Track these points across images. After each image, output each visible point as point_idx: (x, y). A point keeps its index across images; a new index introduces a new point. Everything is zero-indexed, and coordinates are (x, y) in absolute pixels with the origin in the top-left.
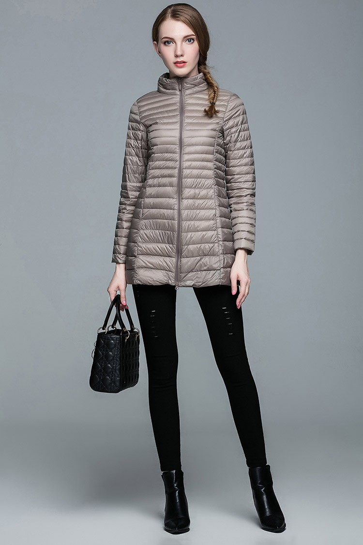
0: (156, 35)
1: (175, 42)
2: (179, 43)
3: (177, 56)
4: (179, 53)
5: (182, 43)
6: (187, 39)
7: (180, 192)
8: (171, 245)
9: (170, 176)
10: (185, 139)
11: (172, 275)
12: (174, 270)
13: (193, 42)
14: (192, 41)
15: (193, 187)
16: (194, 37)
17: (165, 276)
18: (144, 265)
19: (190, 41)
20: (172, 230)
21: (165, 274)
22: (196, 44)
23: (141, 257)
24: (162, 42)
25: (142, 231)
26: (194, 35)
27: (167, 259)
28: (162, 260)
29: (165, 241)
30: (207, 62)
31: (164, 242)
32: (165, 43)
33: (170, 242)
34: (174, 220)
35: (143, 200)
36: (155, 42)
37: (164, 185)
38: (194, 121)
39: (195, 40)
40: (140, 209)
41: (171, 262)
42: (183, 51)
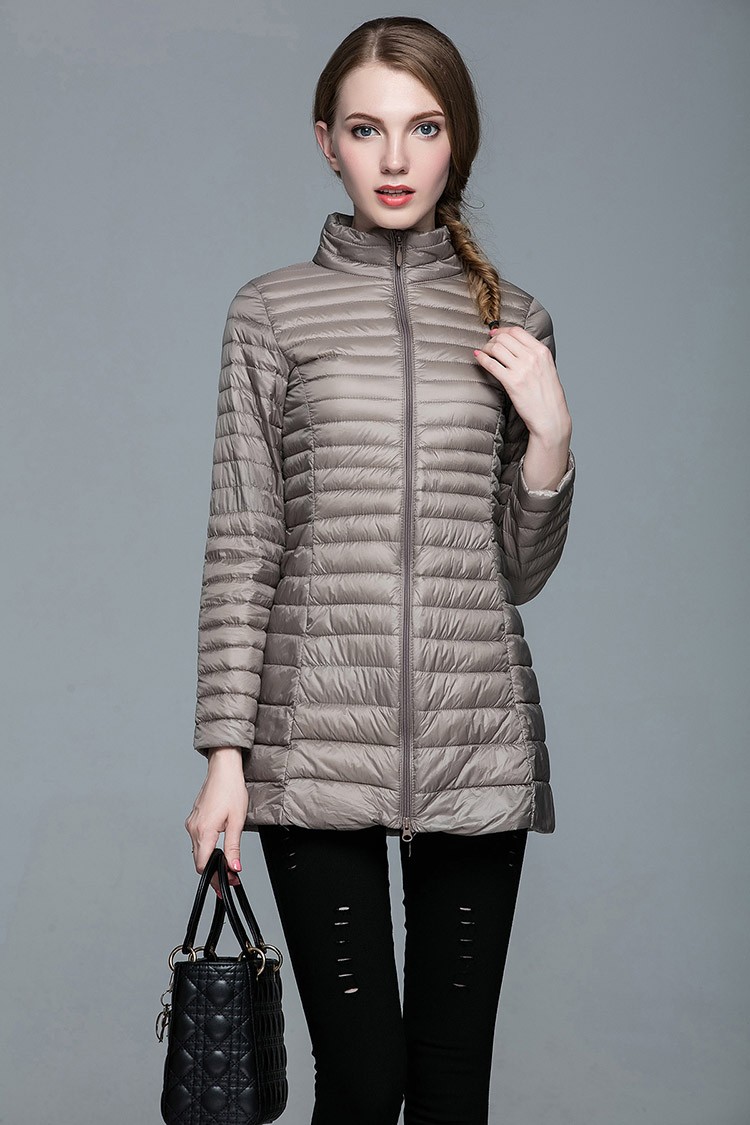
0: (327, 105)
1: (385, 131)
2: (396, 134)
3: (386, 172)
4: (395, 163)
5: (404, 136)
6: (421, 124)
7: (407, 556)
8: (385, 710)
9: (383, 511)
10: (420, 406)
11: (391, 796)
12: (397, 784)
13: (436, 135)
14: (433, 131)
15: (446, 542)
16: (440, 119)
17: (370, 801)
18: (311, 768)
19: (429, 130)
20: (387, 663)
21: (371, 796)
22: (444, 140)
23: (303, 745)
24: (345, 127)
25: (306, 670)
26: (440, 114)
27: (378, 753)
28: (361, 755)
29: (370, 697)
30: (466, 194)
31: (367, 702)
32: (354, 131)
33: (383, 700)
34: (390, 634)
35: (306, 579)
36: (323, 125)
37: (366, 538)
38: (442, 358)
39: (443, 128)
40: (302, 607)
41: (386, 758)
42: (406, 159)
